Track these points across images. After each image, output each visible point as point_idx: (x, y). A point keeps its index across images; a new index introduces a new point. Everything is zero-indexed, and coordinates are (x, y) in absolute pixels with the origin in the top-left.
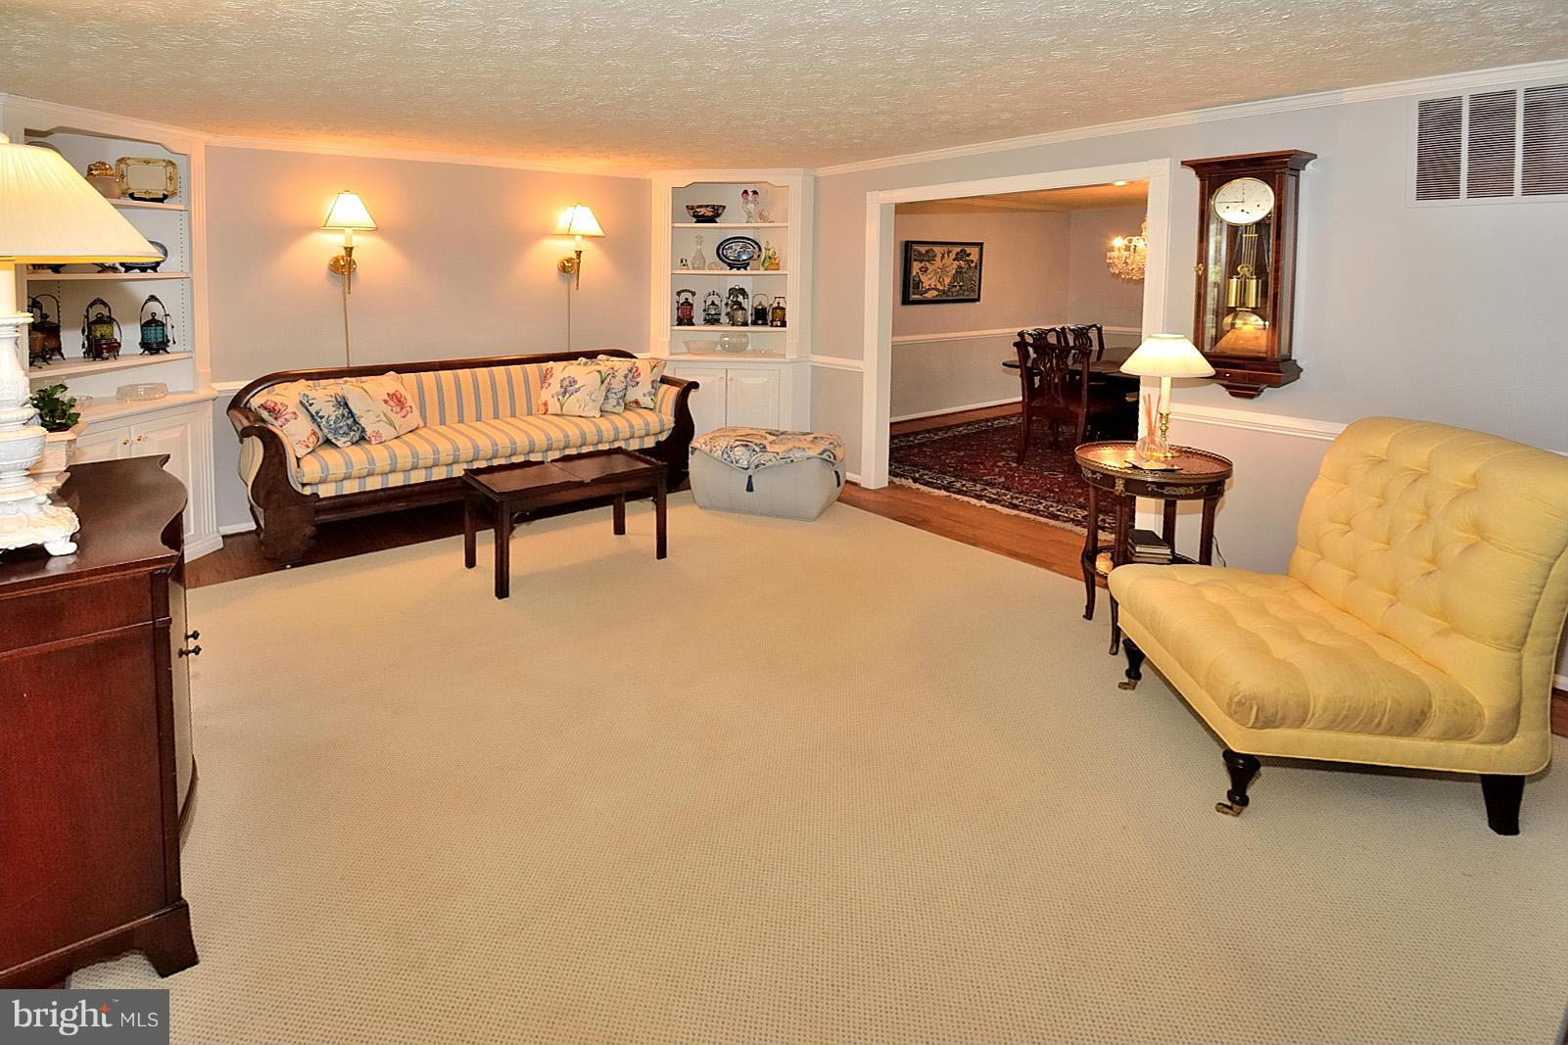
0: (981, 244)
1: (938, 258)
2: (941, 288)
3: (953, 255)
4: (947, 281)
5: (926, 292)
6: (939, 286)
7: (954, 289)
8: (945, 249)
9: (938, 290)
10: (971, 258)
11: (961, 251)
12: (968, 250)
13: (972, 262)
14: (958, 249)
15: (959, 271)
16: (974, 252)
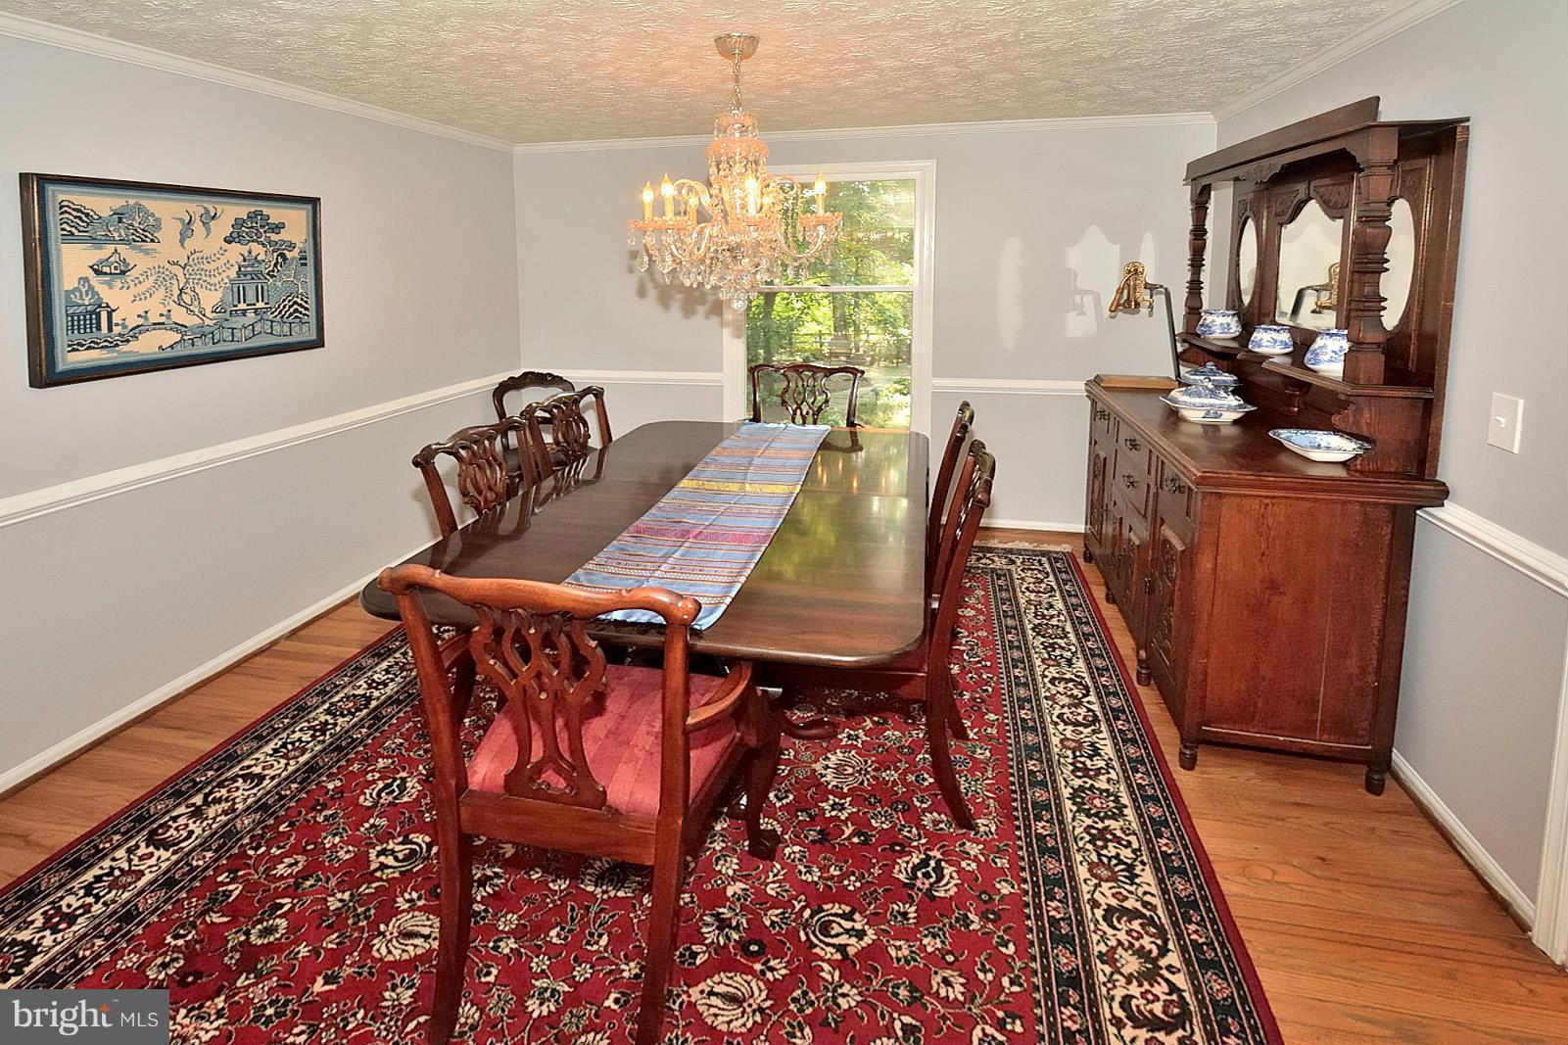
0: (314, 202)
1: (169, 233)
2: (192, 321)
3: (223, 227)
4: (210, 299)
5: (136, 332)
6: (180, 315)
7: (238, 322)
8: (195, 206)
9: (179, 327)
10: (284, 235)
11: (252, 216)
12: (275, 213)
13: (292, 246)
14: (242, 210)
15: (249, 271)
16: (294, 224)
